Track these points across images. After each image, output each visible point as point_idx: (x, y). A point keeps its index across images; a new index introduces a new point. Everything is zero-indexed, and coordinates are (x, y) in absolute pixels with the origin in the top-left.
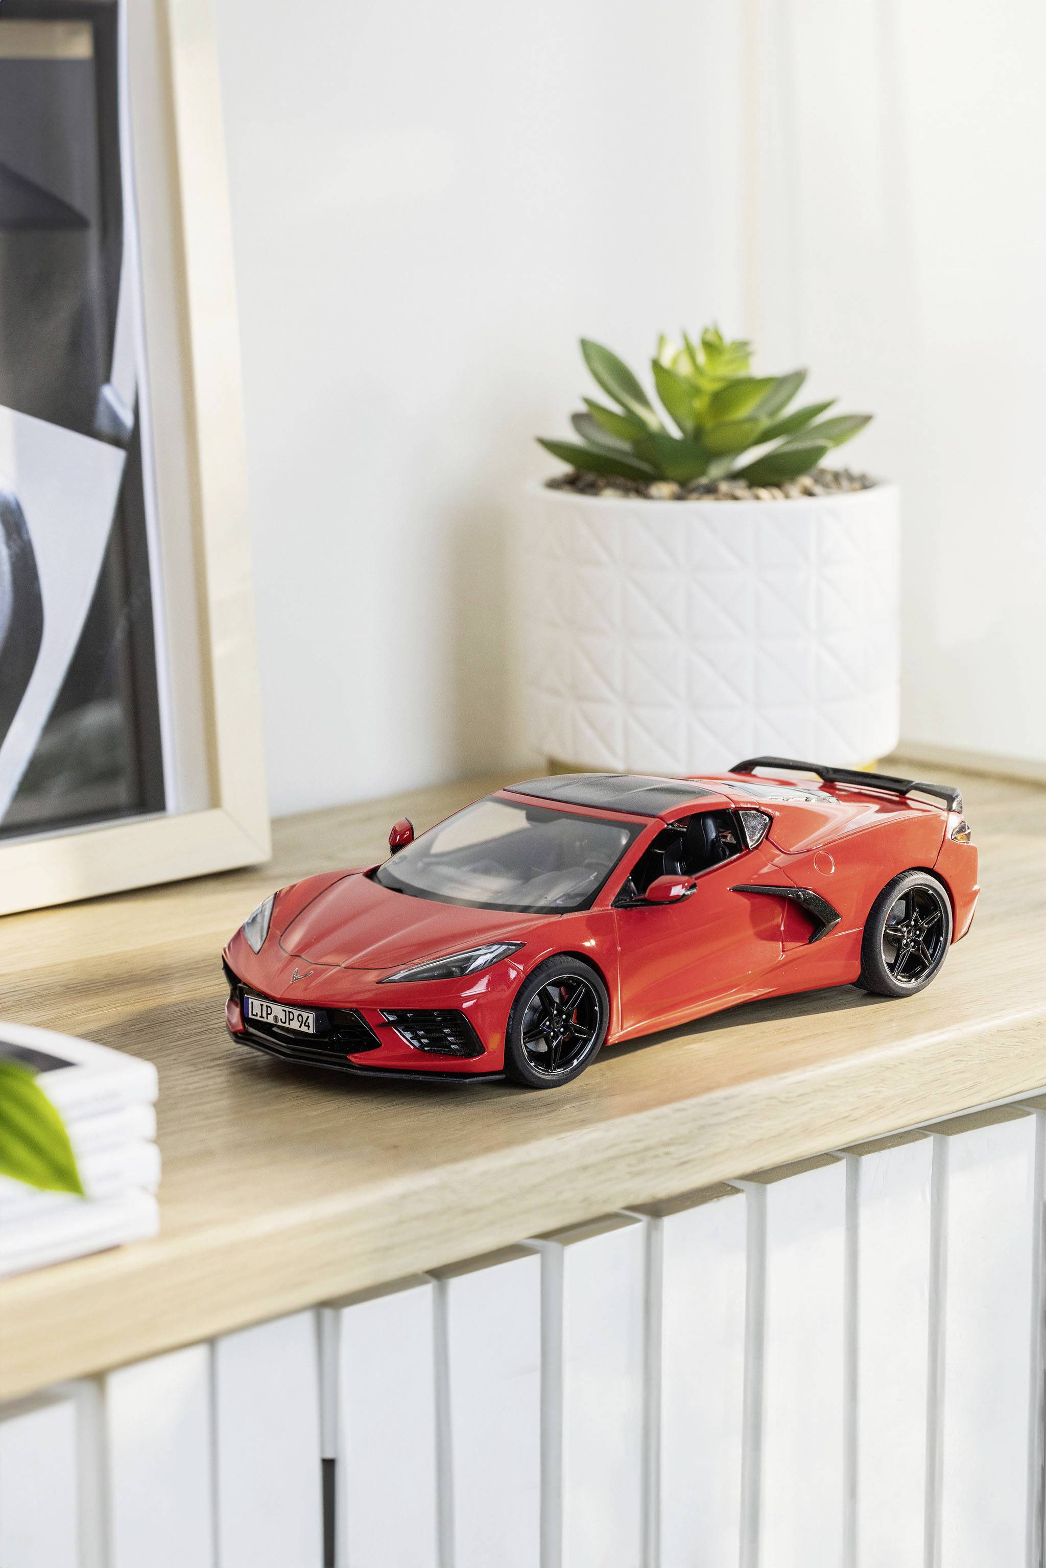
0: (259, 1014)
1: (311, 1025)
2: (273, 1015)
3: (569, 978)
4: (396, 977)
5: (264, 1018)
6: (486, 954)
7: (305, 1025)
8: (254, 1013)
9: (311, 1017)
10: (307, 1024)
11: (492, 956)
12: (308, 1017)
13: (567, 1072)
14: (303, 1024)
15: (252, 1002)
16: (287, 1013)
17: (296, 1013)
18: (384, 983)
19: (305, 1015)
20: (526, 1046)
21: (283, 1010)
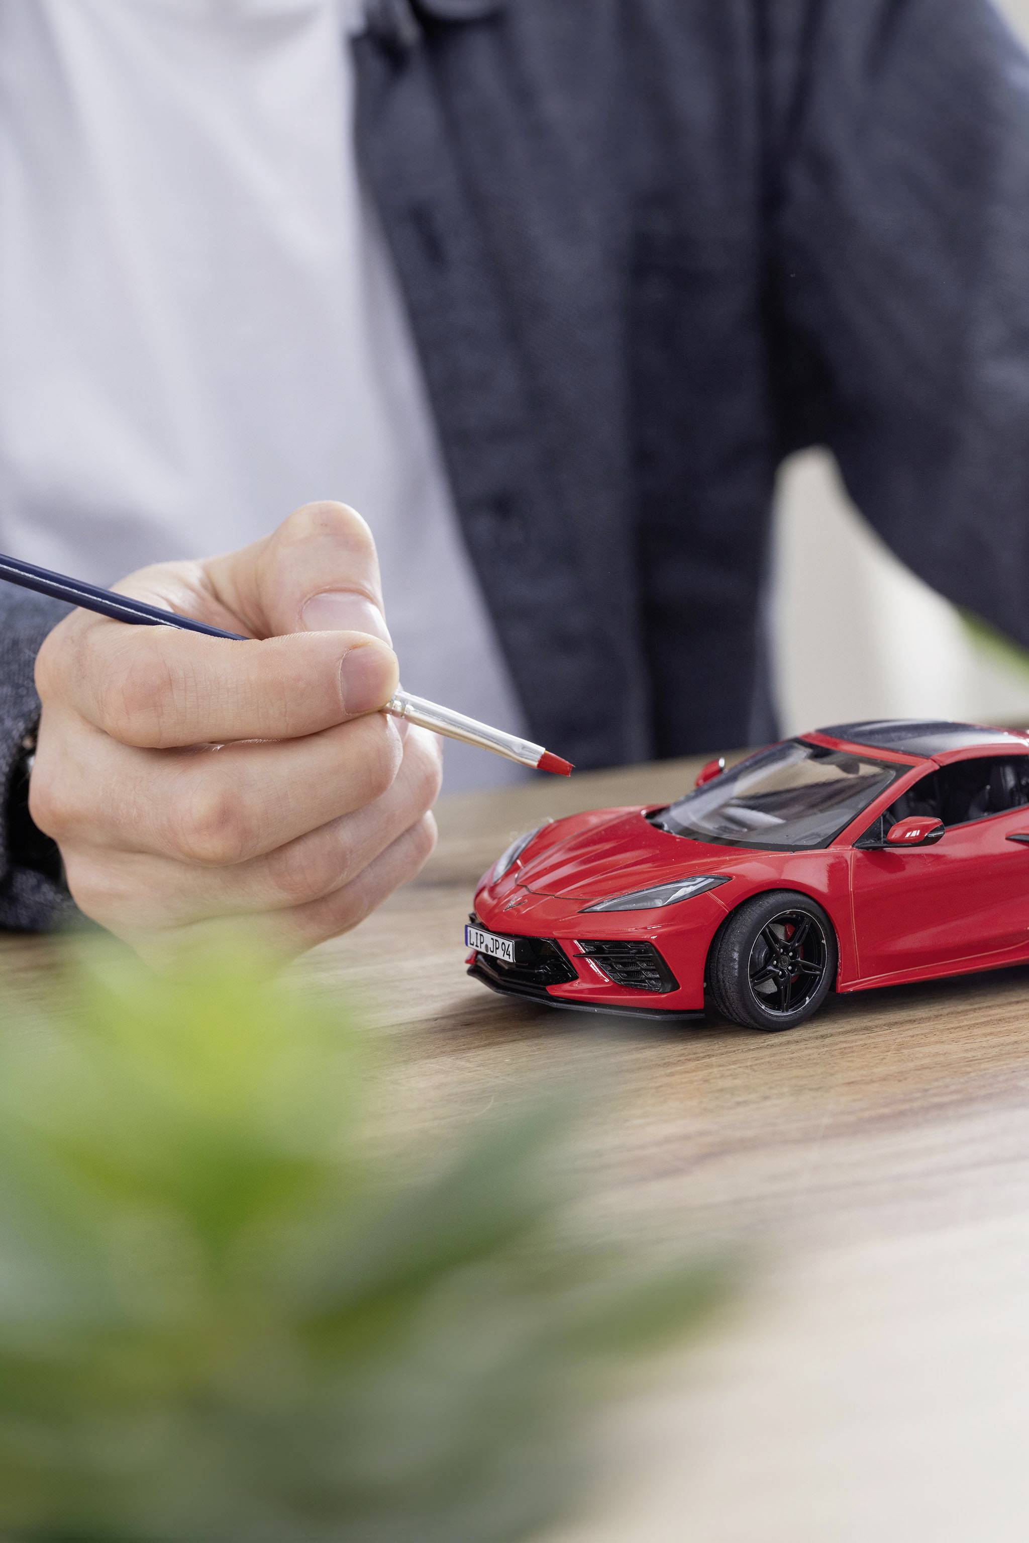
0: (475, 944)
1: (511, 954)
2: (484, 944)
3: (791, 913)
4: (598, 908)
5: (478, 947)
6: (688, 886)
7: (507, 954)
8: (472, 943)
9: (510, 944)
10: (508, 953)
11: (694, 888)
12: (509, 945)
13: (799, 1011)
14: (505, 953)
15: (470, 931)
16: (495, 941)
17: (501, 941)
18: (585, 912)
19: (507, 943)
20: (754, 990)
21: (492, 939)
